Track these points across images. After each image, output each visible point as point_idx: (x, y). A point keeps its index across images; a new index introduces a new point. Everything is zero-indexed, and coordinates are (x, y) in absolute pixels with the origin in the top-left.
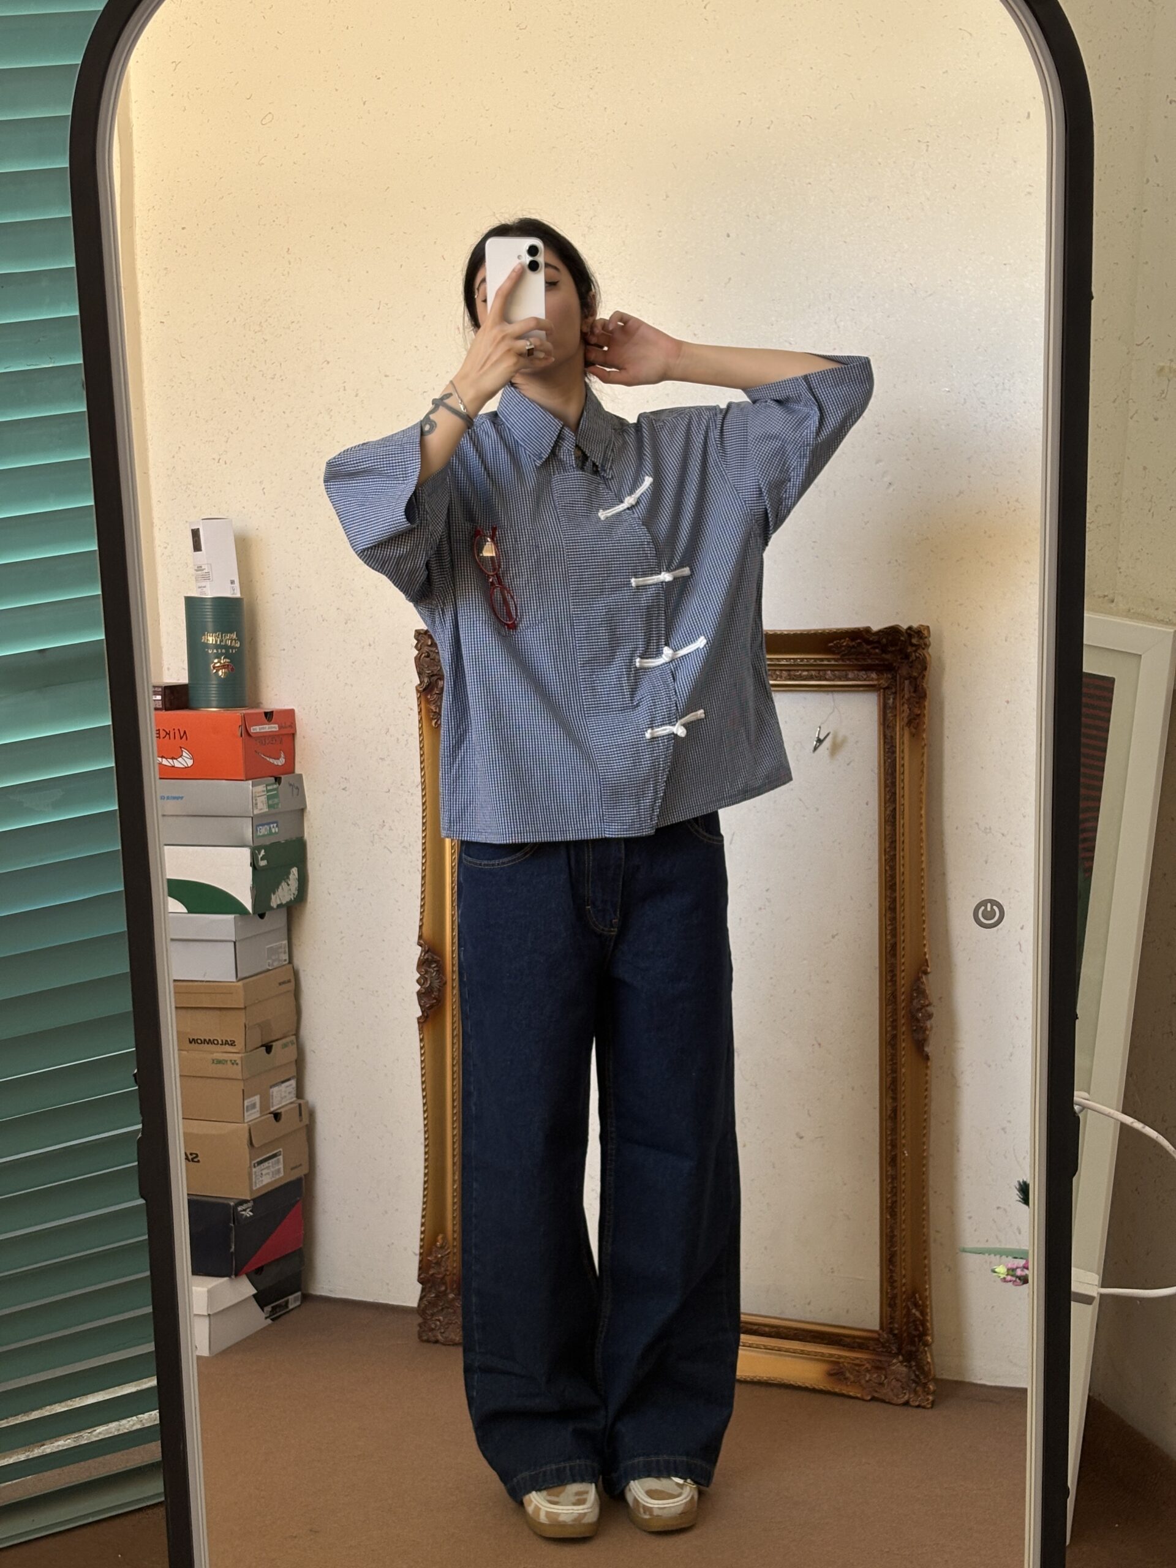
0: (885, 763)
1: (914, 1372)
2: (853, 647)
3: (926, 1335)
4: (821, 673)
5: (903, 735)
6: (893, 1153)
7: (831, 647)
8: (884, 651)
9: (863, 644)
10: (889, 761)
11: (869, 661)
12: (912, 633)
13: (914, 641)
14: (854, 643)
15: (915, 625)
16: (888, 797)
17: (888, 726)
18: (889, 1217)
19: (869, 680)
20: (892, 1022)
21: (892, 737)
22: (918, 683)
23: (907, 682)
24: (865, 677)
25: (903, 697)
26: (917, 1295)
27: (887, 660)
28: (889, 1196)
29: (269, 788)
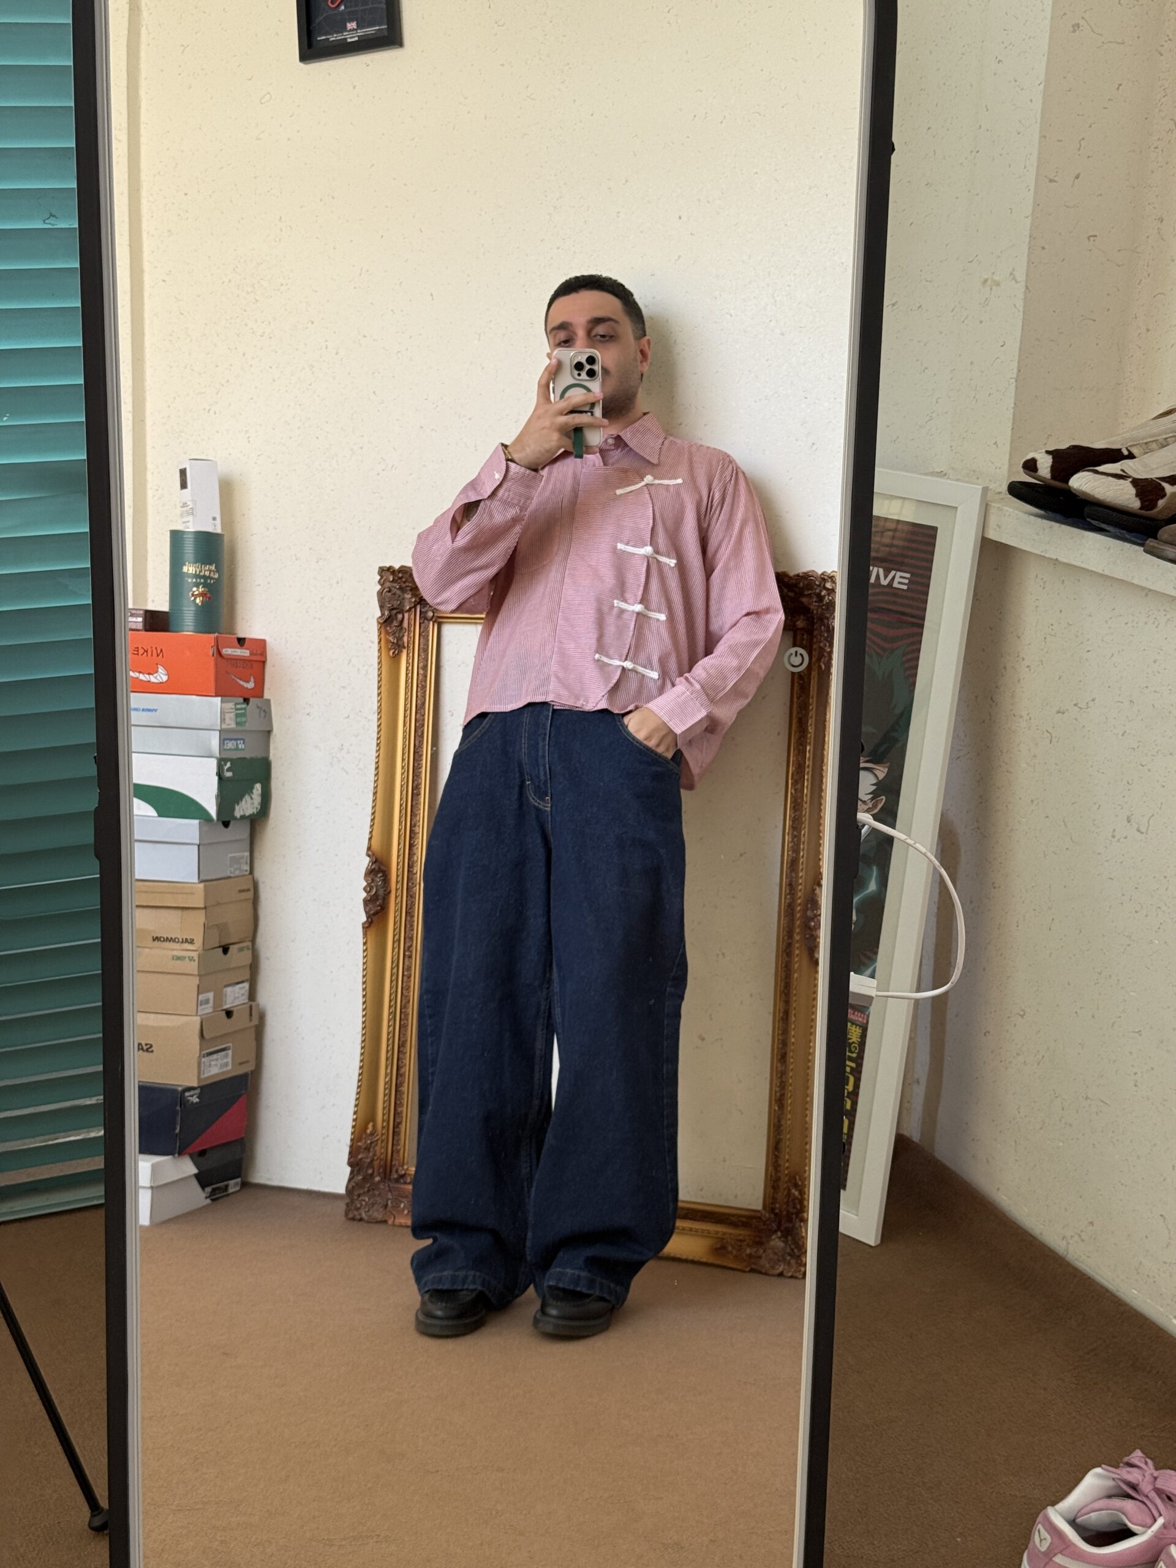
1: (790, 1245)
3: (801, 1212)
8: (801, 594)
13: (827, 585)
26: (797, 1177)
29: (238, 706)
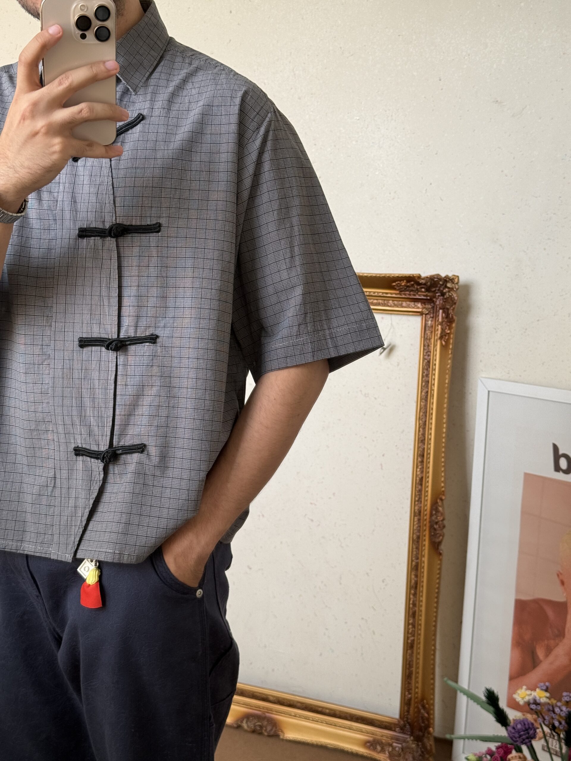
0: (423, 363)
1: (421, 749)
2: (408, 286)
3: (430, 727)
4: (386, 302)
5: (437, 345)
6: (414, 610)
7: (394, 285)
8: (428, 290)
9: (415, 285)
10: (426, 361)
11: (417, 297)
12: (447, 280)
13: (449, 285)
14: (408, 284)
15: (450, 275)
16: (424, 384)
17: (427, 339)
18: (409, 648)
19: (416, 308)
20: (418, 527)
21: (428, 346)
22: (449, 312)
23: (441, 311)
24: (413, 306)
25: (438, 320)
26: (425, 701)
27: (429, 296)
28: (410, 635)
